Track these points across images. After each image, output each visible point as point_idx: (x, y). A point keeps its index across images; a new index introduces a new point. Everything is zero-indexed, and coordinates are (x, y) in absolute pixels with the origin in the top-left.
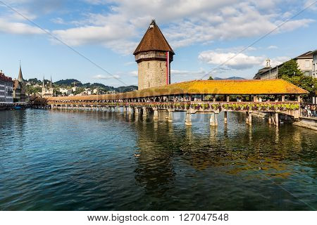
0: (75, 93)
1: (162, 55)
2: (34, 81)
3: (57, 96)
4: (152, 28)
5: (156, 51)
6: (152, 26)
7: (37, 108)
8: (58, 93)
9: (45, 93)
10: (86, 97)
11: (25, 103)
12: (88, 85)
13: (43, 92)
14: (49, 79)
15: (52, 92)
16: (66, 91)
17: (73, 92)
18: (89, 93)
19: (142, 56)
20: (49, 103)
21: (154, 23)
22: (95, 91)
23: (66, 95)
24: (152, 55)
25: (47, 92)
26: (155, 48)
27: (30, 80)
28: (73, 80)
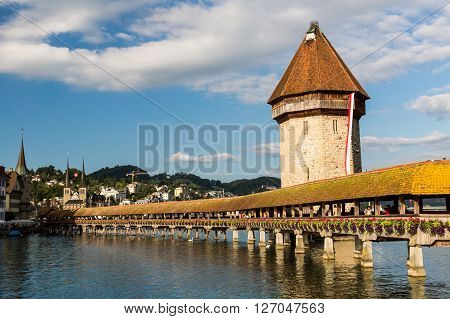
0: (134, 197)
1: (338, 103)
2: (49, 172)
3: (94, 205)
4: (310, 42)
5: (324, 92)
6: (312, 36)
7: (54, 234)
8: (95, 199)
9: (70, 199)
10: (157, 207)
11: (29, 221)
12: (162, 179)
13: (66, 198)
14: (80, 169)
15: (83, 197)
16: (113, 193)
17: (129, 196)
18: (166, 196)
19: (289, 107)
20: (78, 221)
21: (315, 28)
22: (178, 192)
23: (114, 202)
24: (314, 103)
25: (75, 197)
26: (319, 87)
27: (40, 171)
28: (130, 168)
